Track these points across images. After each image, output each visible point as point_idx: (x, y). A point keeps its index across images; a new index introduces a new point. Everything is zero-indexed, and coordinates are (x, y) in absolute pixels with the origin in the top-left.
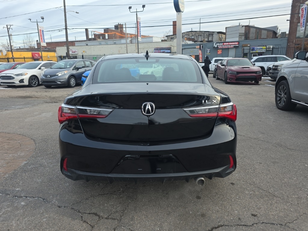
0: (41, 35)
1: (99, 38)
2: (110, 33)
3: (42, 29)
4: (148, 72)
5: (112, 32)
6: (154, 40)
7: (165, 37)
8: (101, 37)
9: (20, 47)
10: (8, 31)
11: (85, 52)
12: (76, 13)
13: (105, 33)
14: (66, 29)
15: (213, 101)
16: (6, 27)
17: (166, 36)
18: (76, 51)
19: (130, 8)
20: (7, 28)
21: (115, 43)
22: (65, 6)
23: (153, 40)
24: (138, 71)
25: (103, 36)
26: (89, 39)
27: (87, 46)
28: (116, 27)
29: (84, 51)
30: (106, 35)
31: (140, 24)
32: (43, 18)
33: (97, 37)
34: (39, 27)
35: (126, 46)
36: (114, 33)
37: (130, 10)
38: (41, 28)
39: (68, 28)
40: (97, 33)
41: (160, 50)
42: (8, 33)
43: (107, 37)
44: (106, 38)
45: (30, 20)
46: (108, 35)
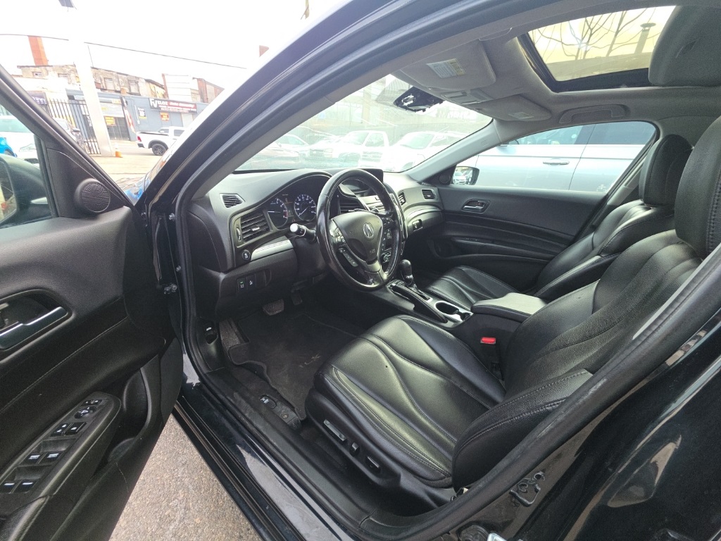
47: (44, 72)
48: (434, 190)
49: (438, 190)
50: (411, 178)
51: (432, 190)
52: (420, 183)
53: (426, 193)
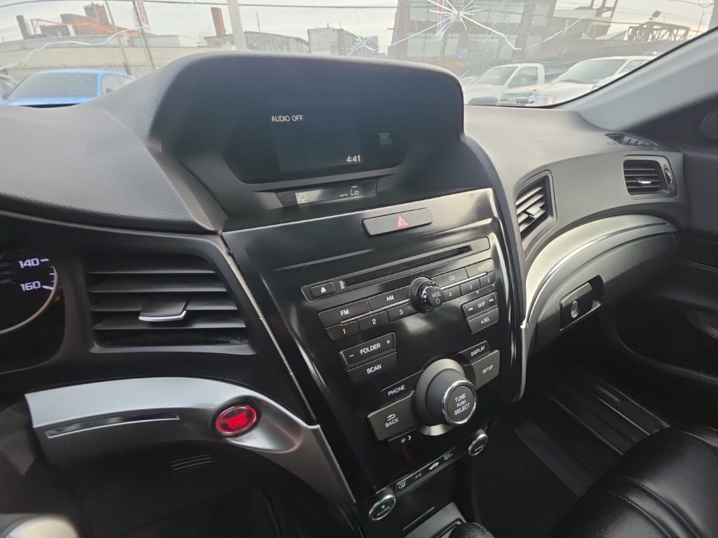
1: (55, 34)
5: (82, 23)
7: (203, 40)
13: (65, 24)
17: (205, 38)
23: (179, 44)
25: (63, 29)
30: (70, 27)
43: (73, 34)
47: (222, 42)
48: (667, 161)
49: (685, 159)
50: (583, 122)
51: (662, 162)
52: (617, 137)
53: (635, 172)
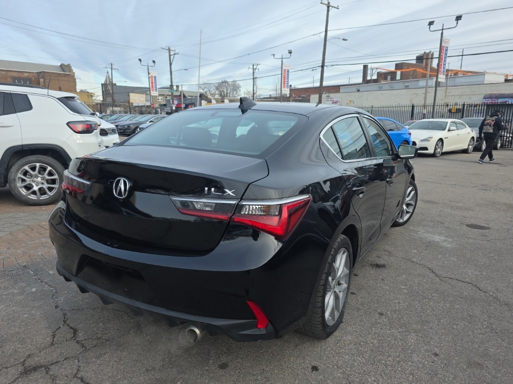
0: (285, 78)
1: (386, 79)
2: (407, 69)
3: (287, 69)
4: (430, 138)
5: (409, 68)
6: (488, 79)
8: (389, 77)
9: (270, 95)
10: (253, 73)
11: (352, 102)
12: (344, 40)
13: (396, 71)
14: (323, 66)
15: (227, 190)
16: (252, 67)
18: (339, 100)
19: (431, 23)
20: (252, 69)
21: (407, 87)
22: (326, 31)
23: (484, 81)
24: (408, 136)
25: (393, 74)
26: (366, 81)
27: (358, 93)
28: (420, 59)
29: (350, 101)
30: (399, 73)
31: (447, 50)
32: (290, 52)
33: (382, 76)
34: (283, 65)
35: (424, 91)
36: (413, 69)
37: (430, 28)
38: (286, 67)
39: (325, 64)
40: (383, 71)
41: (496, 98)
42: (253, 75)
43: (398, 77)
44: (397, 79)
45: (274, 55)
46: (402, 73)
